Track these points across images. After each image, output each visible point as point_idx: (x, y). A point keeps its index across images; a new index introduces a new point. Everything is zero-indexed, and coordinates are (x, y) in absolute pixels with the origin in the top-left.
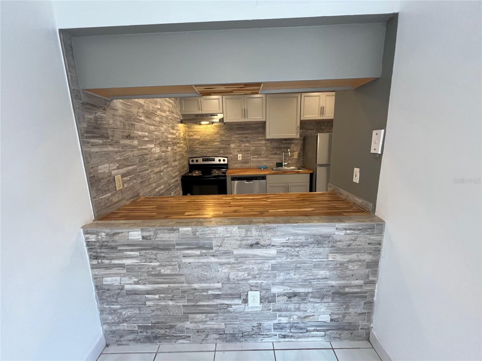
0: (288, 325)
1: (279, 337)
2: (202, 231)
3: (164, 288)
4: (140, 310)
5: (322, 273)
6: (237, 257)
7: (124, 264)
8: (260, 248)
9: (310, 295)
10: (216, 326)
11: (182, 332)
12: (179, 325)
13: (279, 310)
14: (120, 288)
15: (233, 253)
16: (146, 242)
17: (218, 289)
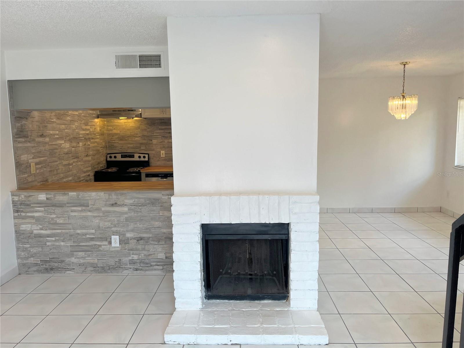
0: (138, 261)
1: (133, 270)
2: (83, 195)
3: (58, 233)
4: (42, 249)
5: (157, 224)
6: (104, 212)
7: (34, 216)
8: (118, 206)
9: (151, 239)
10: (92, 261)
11: (69, 265)
12: (67, 260)
13: (132, 250)
14: (31, 232)
15: (101, 209)
16: (48, 202)
17: (93, 234)
